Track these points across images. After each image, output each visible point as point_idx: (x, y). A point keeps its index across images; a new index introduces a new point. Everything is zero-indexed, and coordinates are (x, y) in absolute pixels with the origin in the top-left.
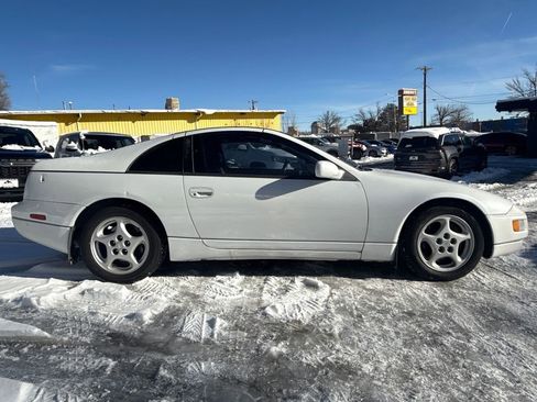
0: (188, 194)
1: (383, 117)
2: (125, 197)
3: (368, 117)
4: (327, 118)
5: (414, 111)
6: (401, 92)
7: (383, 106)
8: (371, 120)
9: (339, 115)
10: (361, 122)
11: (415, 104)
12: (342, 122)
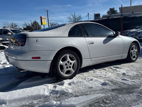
0: (88, 43)
1: (33, 25)
2: (71, 46)
3: (28, 25)
4: (12, 25)
5: (46, 24)
6: (41, 17)
7: (33, 22)
8: (29, 26)
9: (16, 24)
10: (25, 27)
11: (46, 21)
12: (18, 27)
